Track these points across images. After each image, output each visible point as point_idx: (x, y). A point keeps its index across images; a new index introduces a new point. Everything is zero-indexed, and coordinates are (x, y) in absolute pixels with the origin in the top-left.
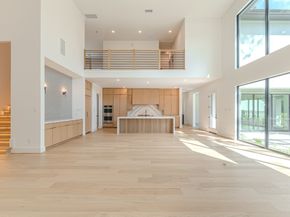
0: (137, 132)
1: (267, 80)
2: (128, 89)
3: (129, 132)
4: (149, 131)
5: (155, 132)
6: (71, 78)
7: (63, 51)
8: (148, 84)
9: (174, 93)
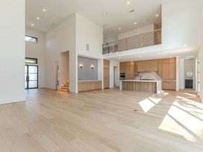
0: (132, 90)
2: (135, 62)
3: (127, 90)
4: (139, 90)
5: (144, 91)
6: (97, 60)
7: (88, 49)
8: (141, 58)
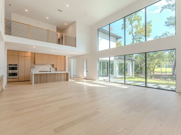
1: (110, 57)
2: (32, 53)
9: (63, 58)
